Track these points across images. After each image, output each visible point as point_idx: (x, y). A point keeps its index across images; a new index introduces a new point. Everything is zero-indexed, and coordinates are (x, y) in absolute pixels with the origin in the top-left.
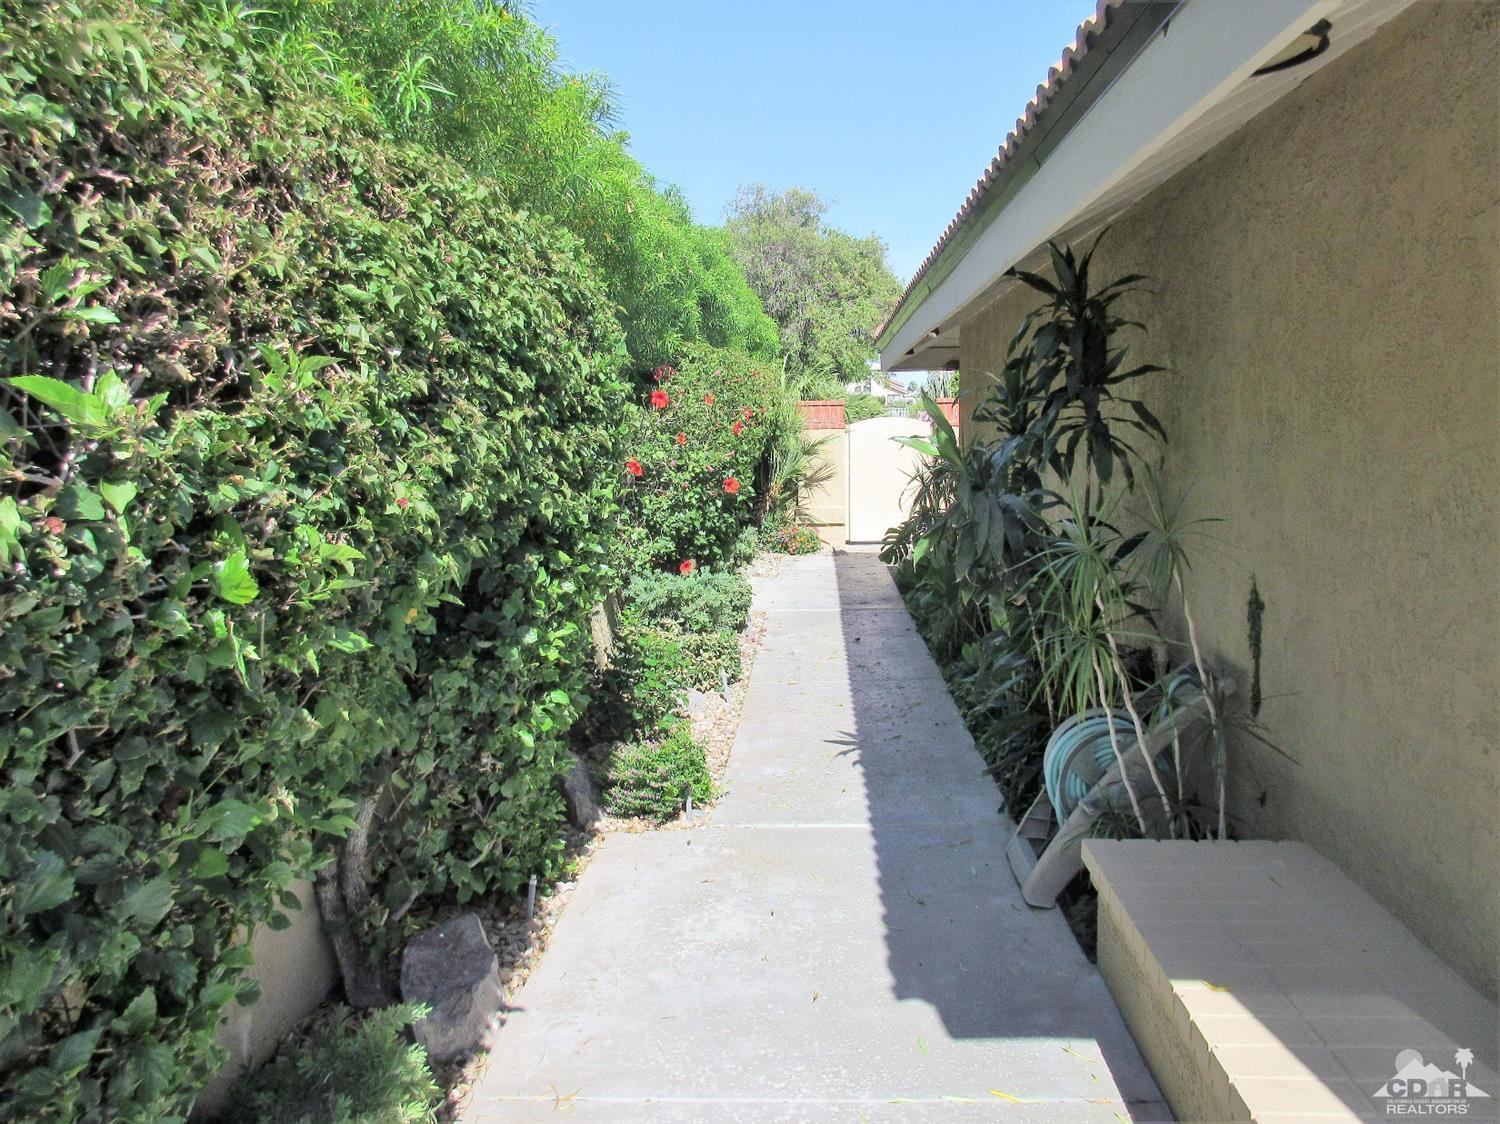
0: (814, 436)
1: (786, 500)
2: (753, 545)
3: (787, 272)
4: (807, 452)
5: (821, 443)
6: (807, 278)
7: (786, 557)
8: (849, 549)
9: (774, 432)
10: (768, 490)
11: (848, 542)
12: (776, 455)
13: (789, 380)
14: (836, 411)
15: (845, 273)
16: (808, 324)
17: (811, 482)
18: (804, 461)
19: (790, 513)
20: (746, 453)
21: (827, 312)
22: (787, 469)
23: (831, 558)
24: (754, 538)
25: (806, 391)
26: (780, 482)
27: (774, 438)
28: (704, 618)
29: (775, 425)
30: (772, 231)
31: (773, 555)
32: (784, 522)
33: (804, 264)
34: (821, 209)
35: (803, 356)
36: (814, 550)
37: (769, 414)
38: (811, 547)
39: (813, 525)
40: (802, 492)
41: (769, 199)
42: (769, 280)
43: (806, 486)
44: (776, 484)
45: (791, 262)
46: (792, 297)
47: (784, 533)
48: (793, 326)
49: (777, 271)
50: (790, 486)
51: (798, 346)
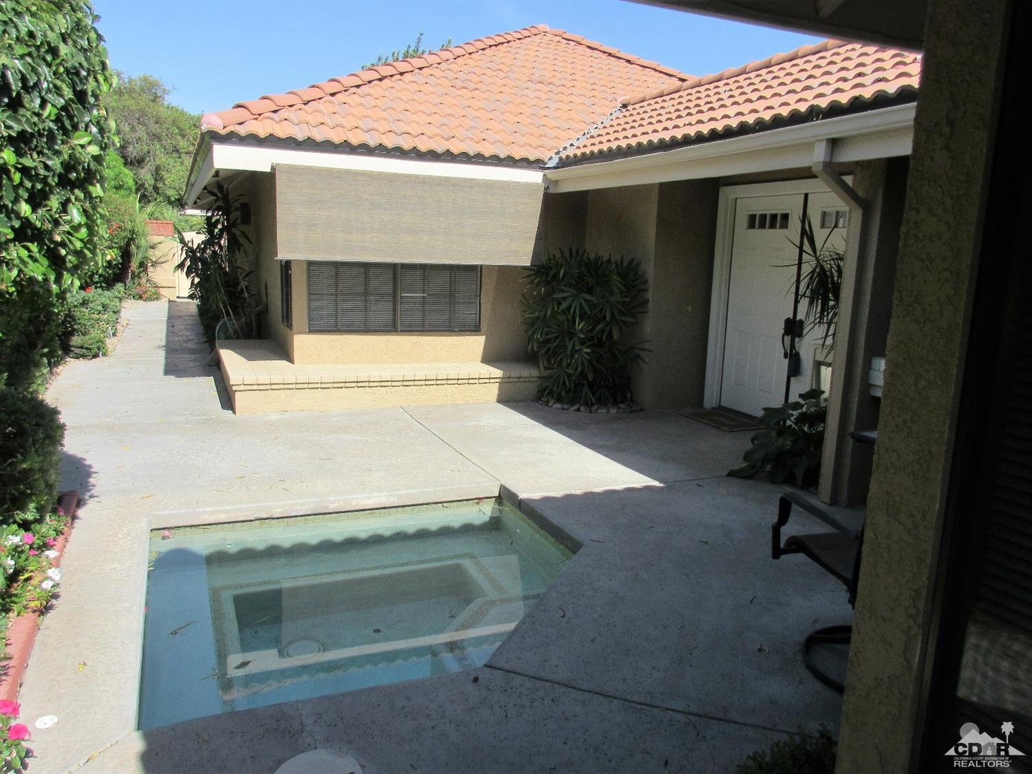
0: (156, 239)
1: (140, 273)
2: (122, 292)
3: (141, 132)
4: (152, 247)
5: (160, 243)
6: (156, 137)
7: (141, 302)
8: (178, 300)
9: (132, 235)
10: (130, 267)
11: (178, 297)
12: (133, 248)
13: (141, 208)
14: (169, 227)
15: (183, 136)
16: (158, 168)
17: (154, 264)
18: (150, 252)
19: (144, 280)
20: (116, 243)
21: (171, 161)
22: (140, 256)
23: (167, 303)
24: (122, 289)
25: (151, 215)
26: (137, 264)
27: (132, 239)
28: (100, 308)
29: (132, 232)
30: (130, 102)
31: (133, 301)
32: (139, 284)
33: (155, 128)
34: (165, 92)
35: (156, 189)
36: (157, 299)
37: (129, 227)
38: (156, 297)
39: (157, 287)
40: (150, 269)
41: (126, 80)
42: (128, 136)
43: (152, 266)
44: (134, 265)
45: (144, 124)
46: (146, 148)
47: (139, 290)
48: (146, 168)
49: (133, 129)
50: (142, 265)
51: (152, 182)
